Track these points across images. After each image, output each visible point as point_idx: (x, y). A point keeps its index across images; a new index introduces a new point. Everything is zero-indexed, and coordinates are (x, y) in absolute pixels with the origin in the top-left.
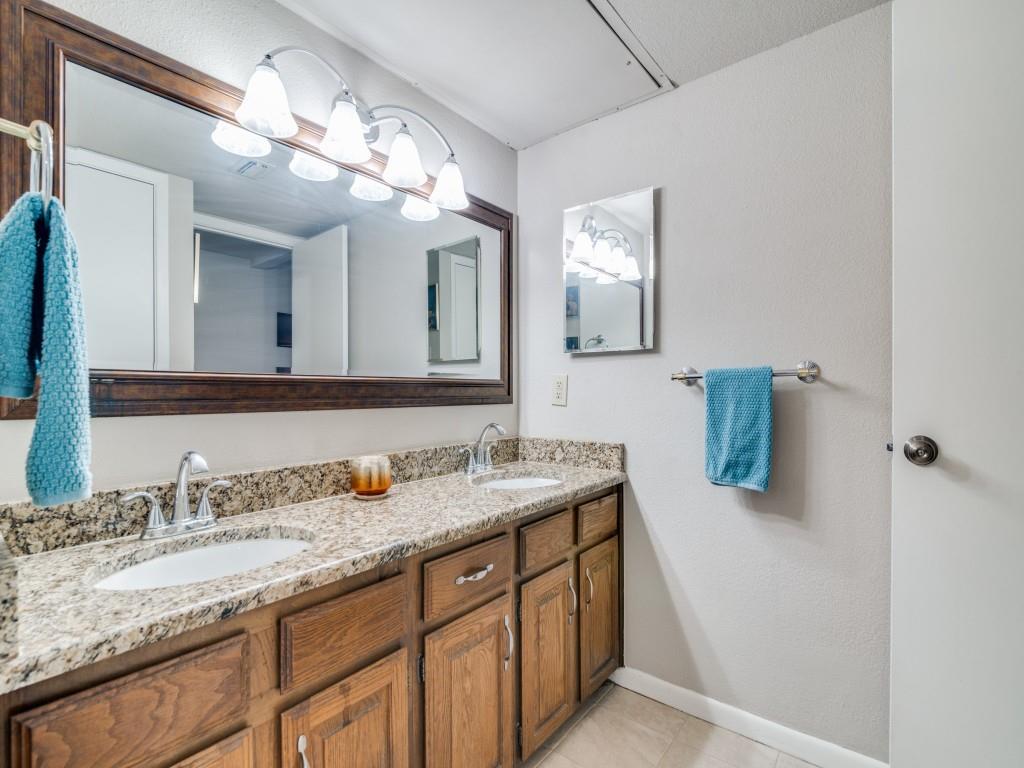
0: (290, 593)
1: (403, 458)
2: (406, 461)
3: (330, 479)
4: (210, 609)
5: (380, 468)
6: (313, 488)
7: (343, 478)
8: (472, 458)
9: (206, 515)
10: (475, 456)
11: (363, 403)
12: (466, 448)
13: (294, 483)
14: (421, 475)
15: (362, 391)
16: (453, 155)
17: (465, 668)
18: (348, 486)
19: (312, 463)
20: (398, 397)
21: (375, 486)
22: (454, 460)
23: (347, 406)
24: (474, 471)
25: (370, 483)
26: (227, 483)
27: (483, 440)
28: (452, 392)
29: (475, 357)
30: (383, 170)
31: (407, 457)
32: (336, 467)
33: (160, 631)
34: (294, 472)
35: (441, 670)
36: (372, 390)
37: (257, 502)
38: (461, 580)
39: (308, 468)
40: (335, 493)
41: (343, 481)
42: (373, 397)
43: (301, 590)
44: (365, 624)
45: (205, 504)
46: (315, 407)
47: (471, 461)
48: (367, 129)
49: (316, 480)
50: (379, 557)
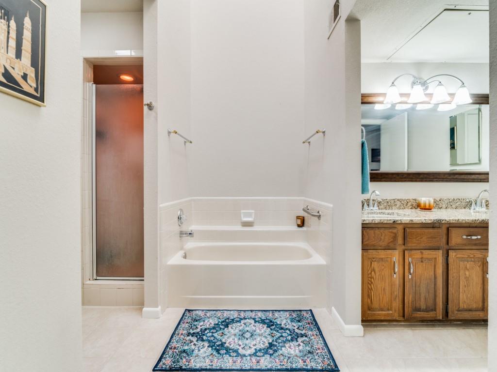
0: (408, 222)
1: (438, 200)
2: (440, 202)
3: (409, 204)
4: (391, 220)
5: (429, 201)
6: (404, 206)
7: (415, 204)
8: (473, 203)
9: (376, 208)
10: (476, 204)
11: (422, 180)
12: (471, 200)
13: (398, 203)
14: (447, 208)
15: (422, 176)
16: (463, 84)
17: (466, 268)
18: (416, 207)
19: (404, 198)
20: (436, 178)
21: (427, 207)
22: (464, 204)
23: (416, 181)
24: (474, 209)
25: (425, 206)
26: (381, 200)
27: (480, 197)
28: (463, 177)
29: (478, 162)
30: (431, 100)
31: (440, 200)
32: (412, 200)
33: (382, 221)
34: (398, 200)
35: (455, 263)
36: (425, 176)
37: (388, 207)
38: (465, 237)
39: (402, 200)
40: (411, 208)
41: (414, 205)
42: (426, 178)
43: (411, 222)
44: (428, 238)
45: (376, 205)
46: (405, 181)
47: (473, 205)
48: (424, 88)
49: (405, 204)
50: (433, 220)
